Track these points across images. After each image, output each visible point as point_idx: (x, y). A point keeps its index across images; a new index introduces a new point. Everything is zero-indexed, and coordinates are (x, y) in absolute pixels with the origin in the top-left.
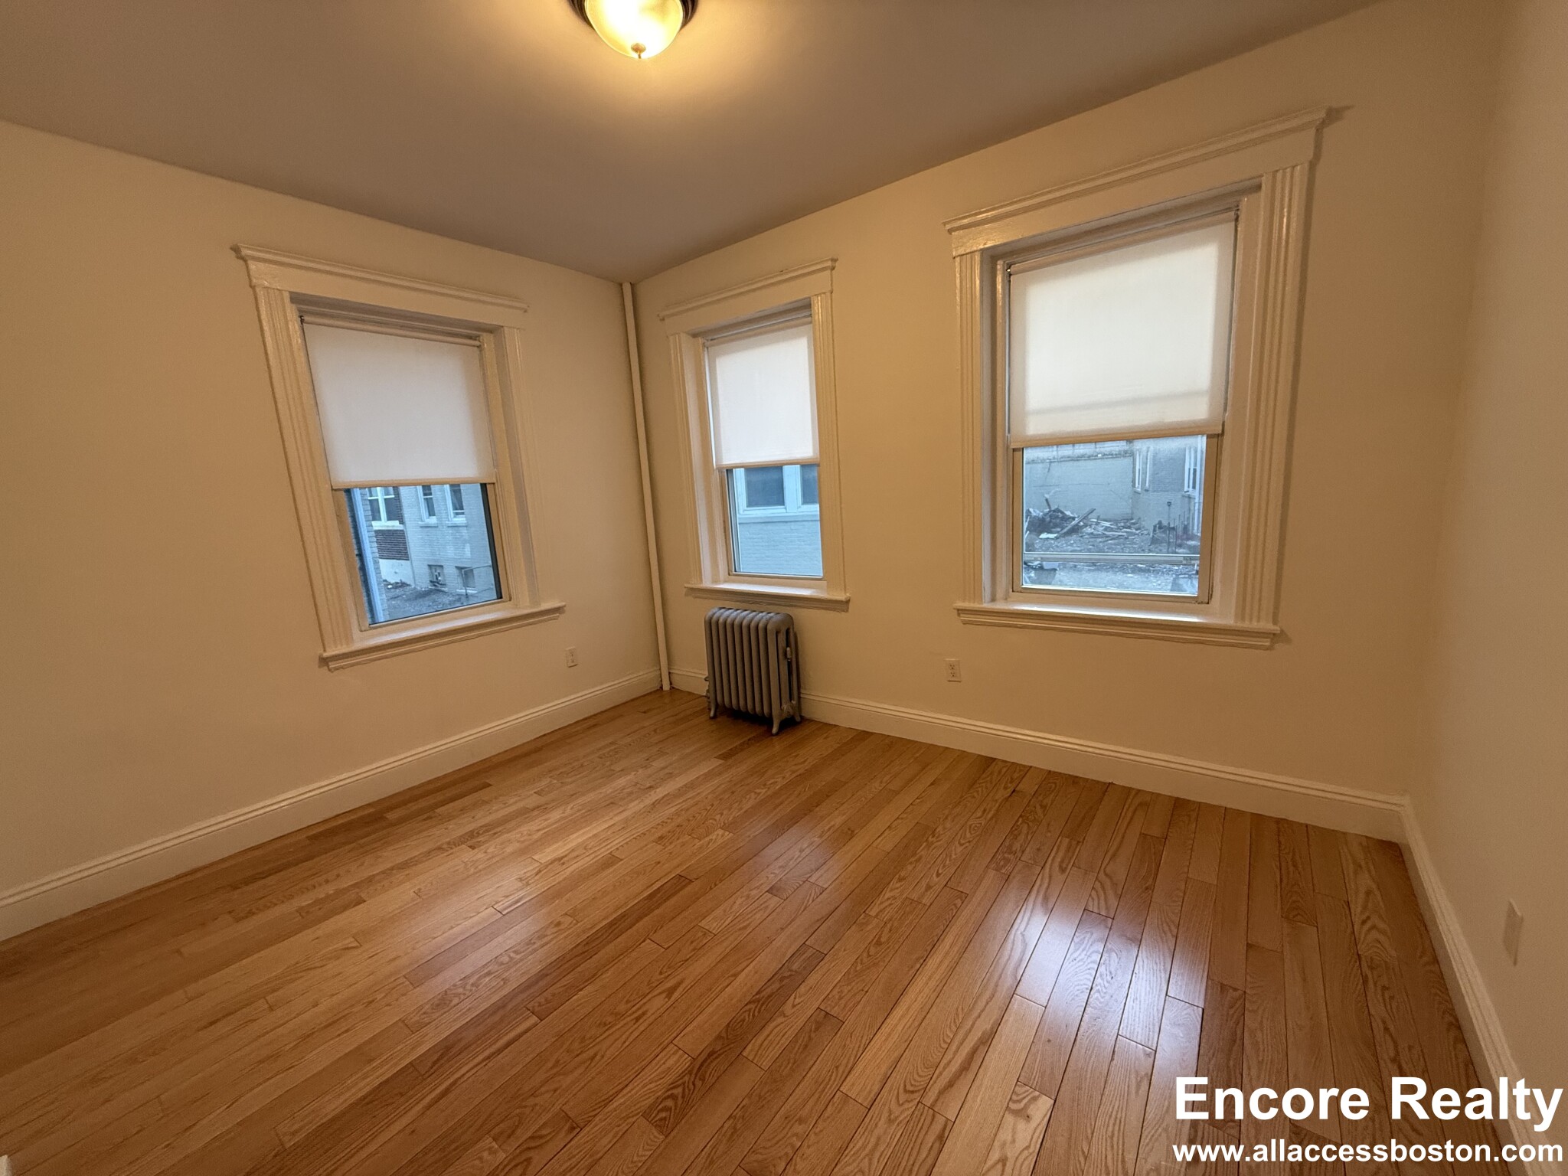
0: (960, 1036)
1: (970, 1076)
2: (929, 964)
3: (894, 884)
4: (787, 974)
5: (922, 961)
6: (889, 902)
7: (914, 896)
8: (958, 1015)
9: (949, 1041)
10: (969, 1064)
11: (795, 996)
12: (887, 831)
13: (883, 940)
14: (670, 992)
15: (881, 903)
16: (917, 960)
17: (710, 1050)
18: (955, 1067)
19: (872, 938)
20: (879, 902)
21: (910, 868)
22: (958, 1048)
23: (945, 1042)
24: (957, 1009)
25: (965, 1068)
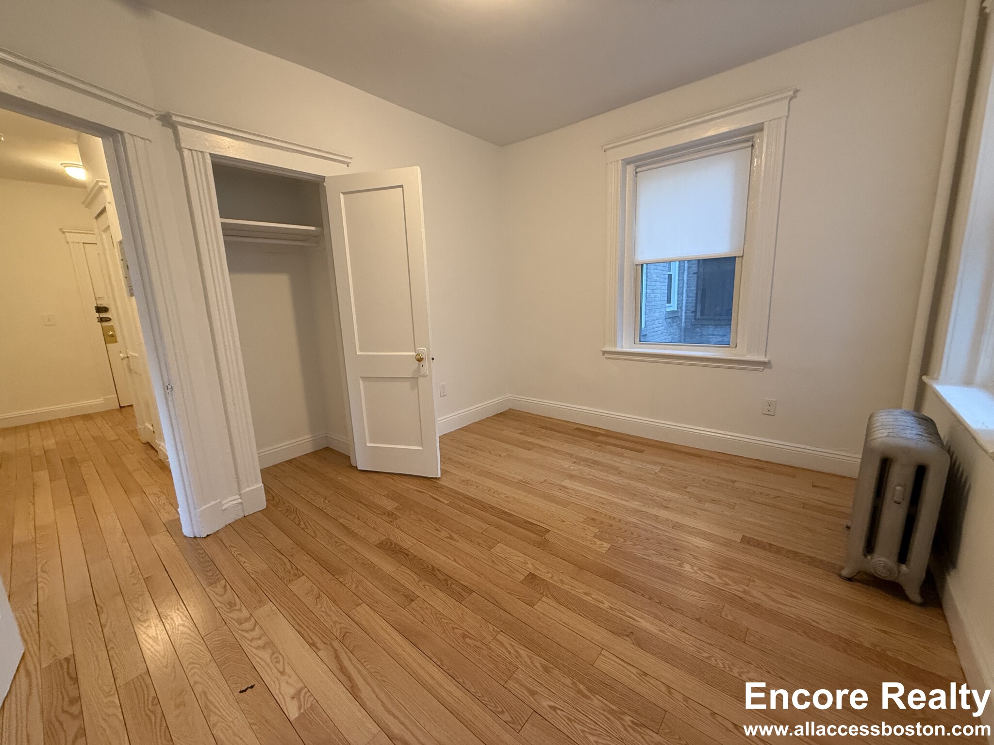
0: (365, 672)
1: (337, 672)
2: (434, 668)
3: (538, 661)
4: (449, 583)
5: (439, 664)
6: (512, 652)
7: (519, 675)
8: (381, 676)
9: (364, 664)
10: (343, 673)
11: (431, 586)
12: (634, 670)
13: (468, 640)
14: (451, 538)
15: (512, 646)
16: (441, 661)
17: (409, 553)
18: (346, 663)
19: (472, 633)
20: (513, 644)
21: (568, 682)
22: (357, 669)
23: (365, 662)
24: (386, 677)
25: (343, 670)
